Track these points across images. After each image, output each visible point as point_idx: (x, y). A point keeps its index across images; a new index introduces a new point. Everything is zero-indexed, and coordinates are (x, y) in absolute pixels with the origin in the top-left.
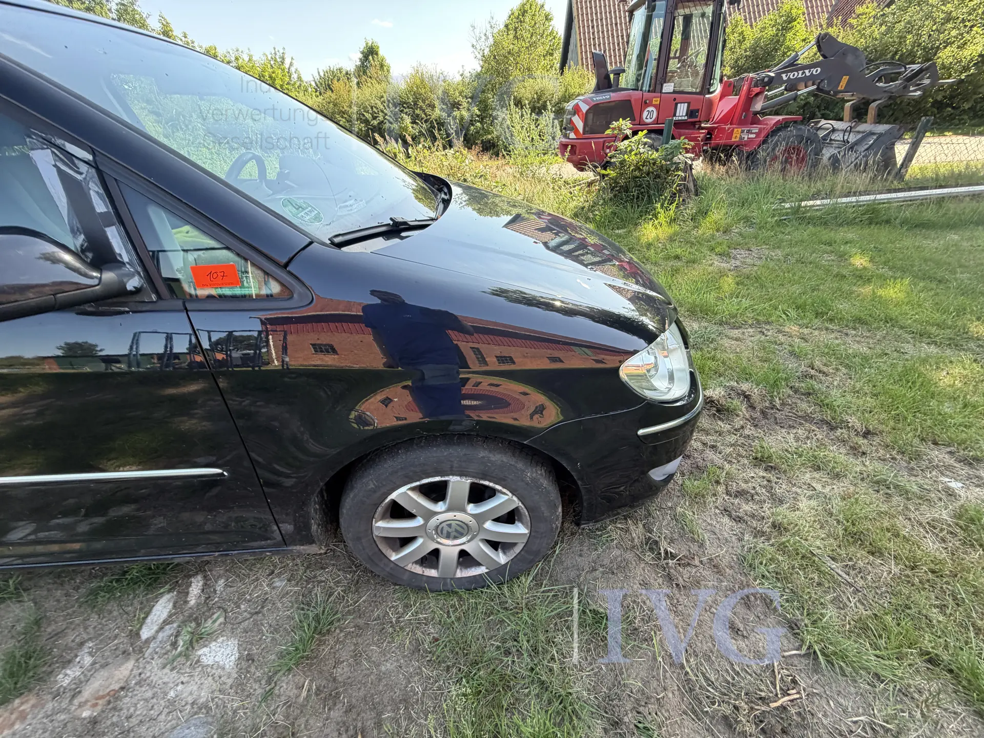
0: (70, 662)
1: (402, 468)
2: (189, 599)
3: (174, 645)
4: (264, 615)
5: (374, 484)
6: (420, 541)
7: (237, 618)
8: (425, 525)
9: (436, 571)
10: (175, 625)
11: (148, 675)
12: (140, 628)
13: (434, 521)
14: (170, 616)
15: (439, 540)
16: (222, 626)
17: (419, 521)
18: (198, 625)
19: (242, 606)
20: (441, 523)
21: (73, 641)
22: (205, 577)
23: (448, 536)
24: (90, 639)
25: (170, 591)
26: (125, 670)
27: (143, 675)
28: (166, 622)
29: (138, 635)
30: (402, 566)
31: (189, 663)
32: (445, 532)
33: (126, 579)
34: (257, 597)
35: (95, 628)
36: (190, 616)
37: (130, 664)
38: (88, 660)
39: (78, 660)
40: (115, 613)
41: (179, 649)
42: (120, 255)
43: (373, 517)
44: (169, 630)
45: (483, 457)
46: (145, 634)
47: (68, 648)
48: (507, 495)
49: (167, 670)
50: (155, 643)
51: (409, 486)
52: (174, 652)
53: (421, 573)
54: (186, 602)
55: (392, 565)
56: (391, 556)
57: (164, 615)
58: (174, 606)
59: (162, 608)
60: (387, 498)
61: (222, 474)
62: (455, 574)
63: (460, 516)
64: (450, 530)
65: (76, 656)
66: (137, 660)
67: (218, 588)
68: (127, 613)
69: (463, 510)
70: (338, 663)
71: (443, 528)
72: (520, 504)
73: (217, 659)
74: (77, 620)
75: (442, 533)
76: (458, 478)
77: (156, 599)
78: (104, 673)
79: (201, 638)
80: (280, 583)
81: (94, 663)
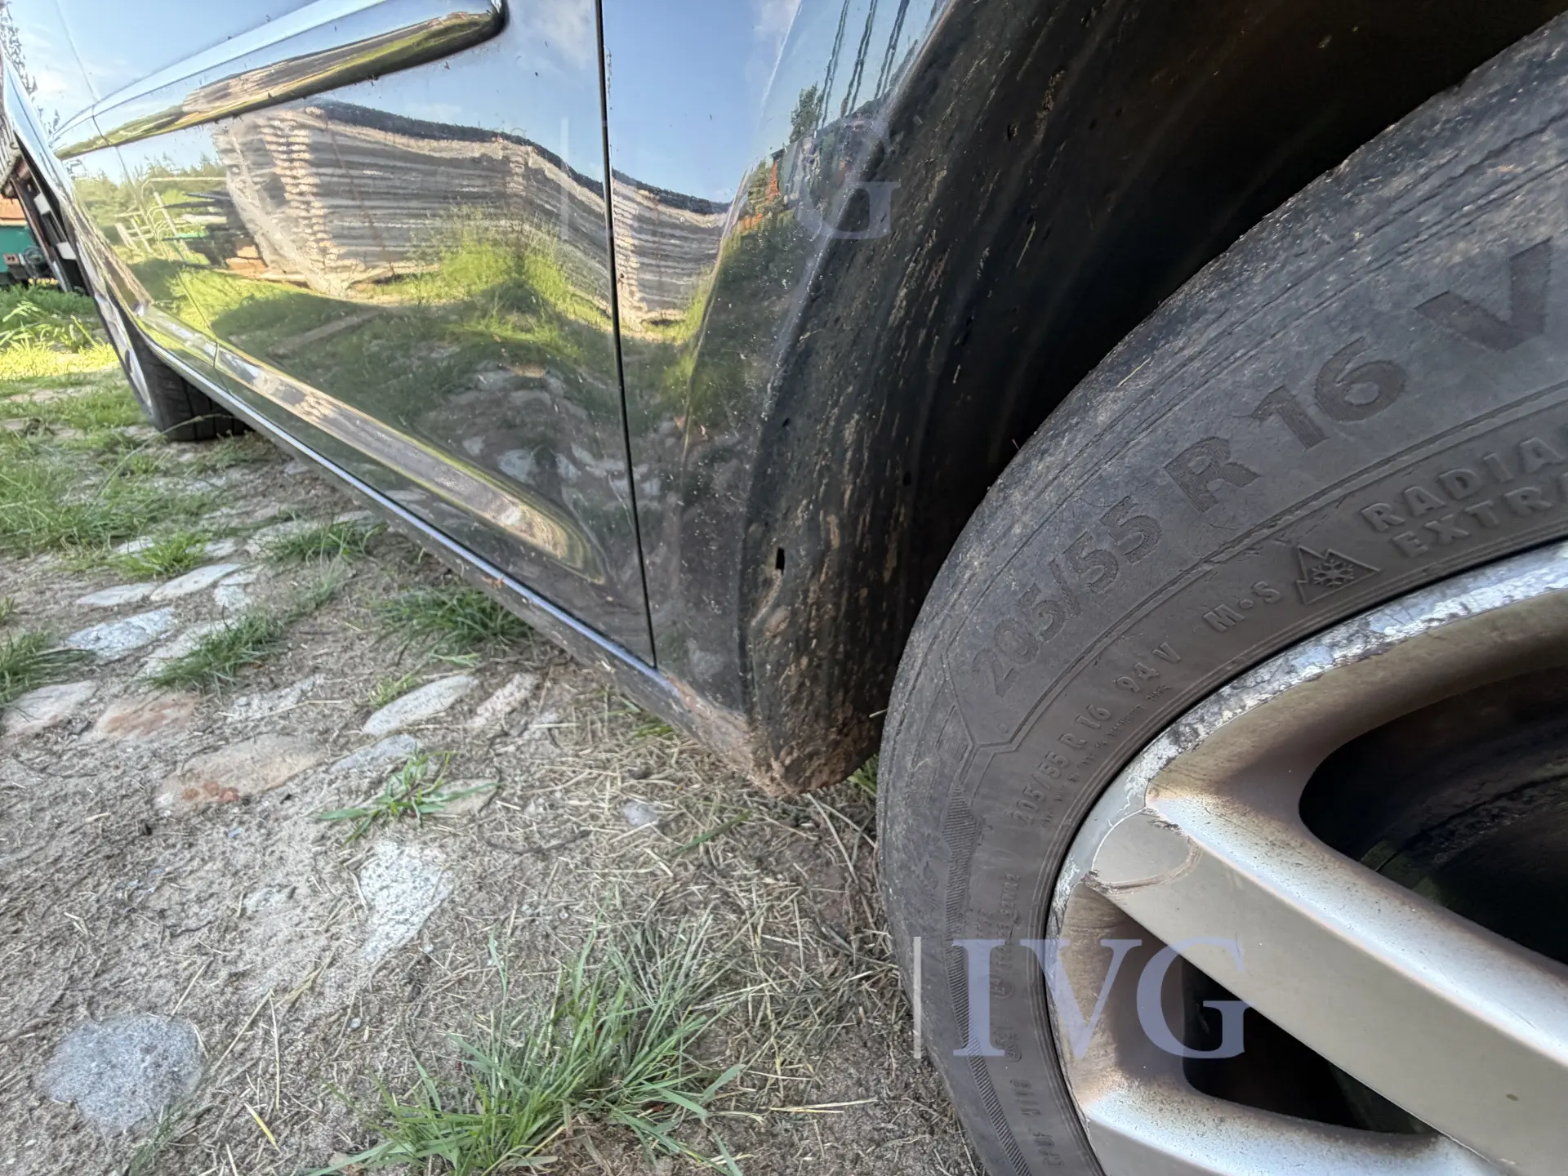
0: (276, 687)
2: (479, 710)
3: (375, 785)
4: (546, 873)
7: (500, 826)
10: (417, 745)
11: (293, 811)
12: (381, 707)
14: (429, 720)
16: (466, 820)
19: (531, 808)
21: (315, 658)
22: (537, 687)
24: (329, 672)
25: (474, 672)
27: (287, 804)
28: (414, 730)
29: (366, 715)
31: (346, 853)
34: (574, 810)
35: (352, 658)
36: (449, 747)
37: (305, 763)
38: (288, 703)
39: (284, 692)
40: (390, 655)
41: (370, 803)
44: (404, 747)
46: (374, 725)
47: (300, 664)
49: (313, 832)
50: (366, 754)
52: (360, 800)
54: (472, 712)
57: (425, 713)
58: (452, 707)
59: (436, 695)
65: (289, 685)
66: (318, 764)
73: (380, 899)
77: (451, 670)
78: (269, 743)
79: (412, 815)
80: (640, 817)
81: (285, 715)
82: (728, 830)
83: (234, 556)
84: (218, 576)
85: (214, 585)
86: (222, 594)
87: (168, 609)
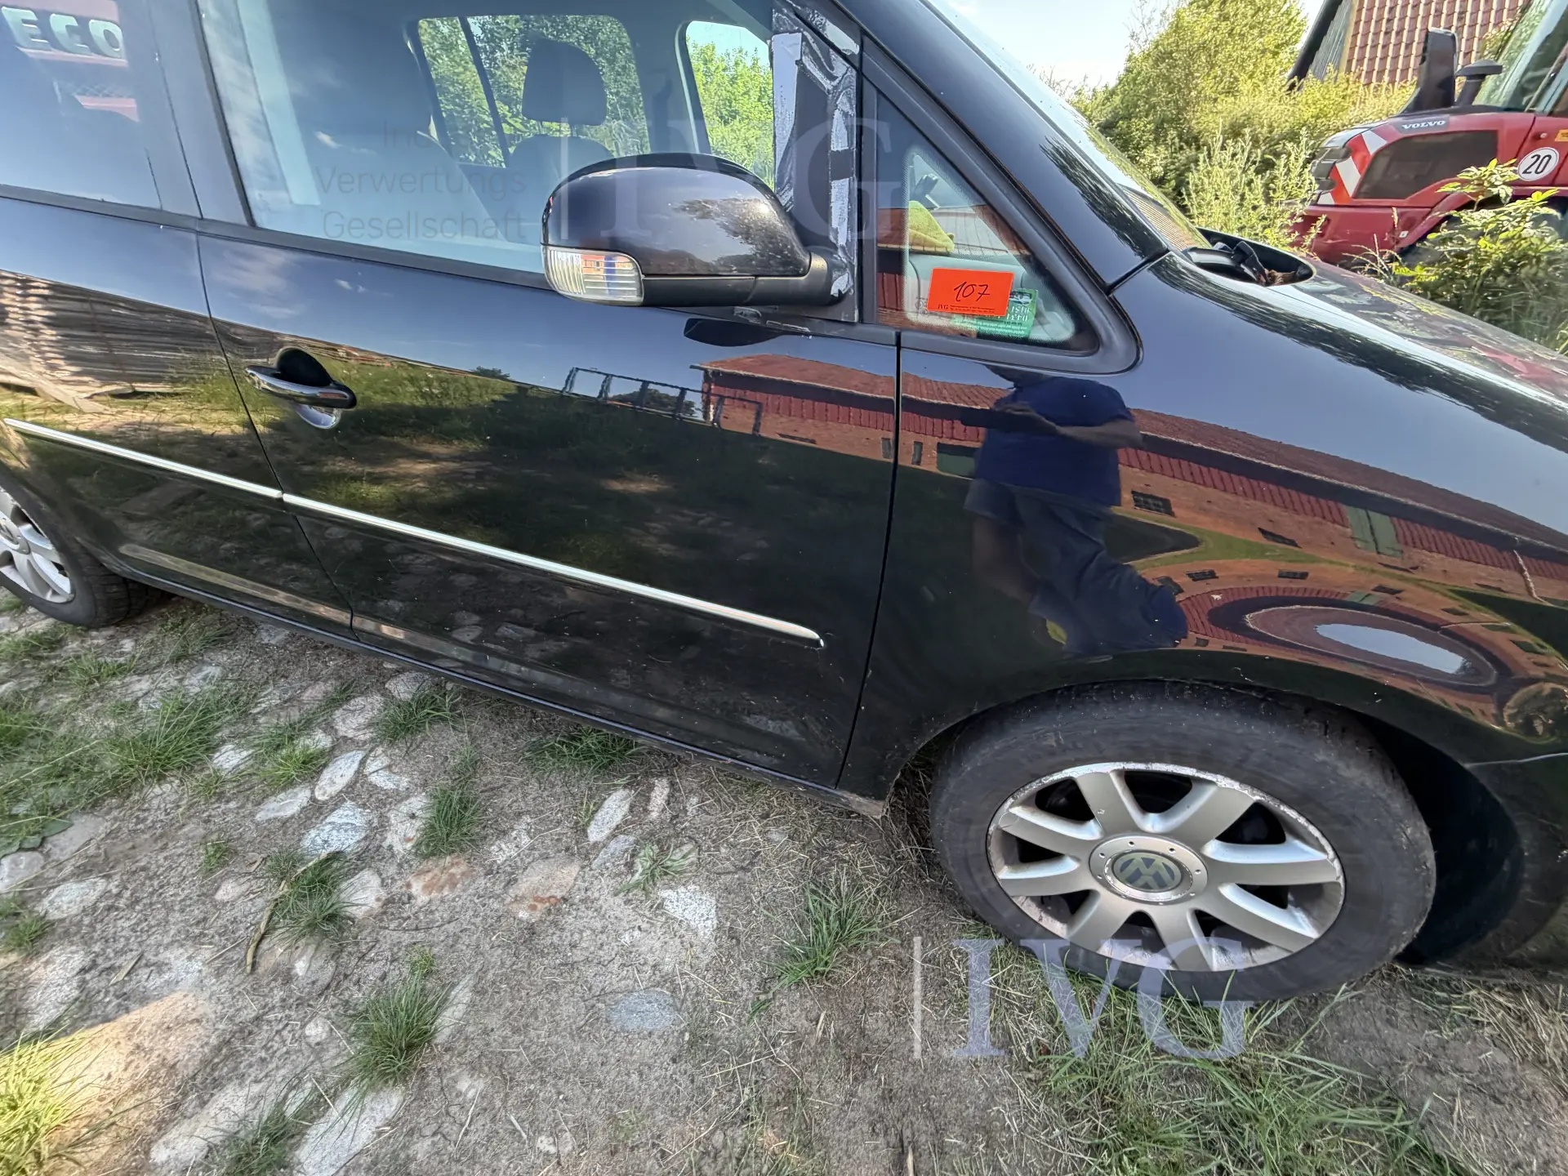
0: (505, 833)
1: (1132, 729)
2: (649, 808)
3: (630, 866)
4: (754, 876)
5: (1058, 741)
6: (1068, 866)
7: (715, 864)
8: (1096, 844)
9: (1065, 926)
10: (632, 839)
11: (596, 895)
12: (588, 824)
13: (1121, 843)
14: (626, 822)
15: (1109, 878)
16: (694, 867)
17: (1090, 832)
18: (663, 851)
19: (723, 850)
20: (1133, 852)
21: (510, 806)
22: (672, 784)
23: (1131, 881)
24: (528, 812)
25: (625, 787)
26: (568, 874)
27: (589, 893)
28: (620, 830)
29: (583, 831)
30: (1010, 893)
31: (649, 903)
32: (1131, 869)
33: (576, 747)
34: (745, 844)
35: (534, 799)
36: (652, 834)
37: (574, 869)
38: (525, 841)
39: (514, 834)
40: (558, 789)
41: (637, 876)
42: (836, 232)
43: (1012, 795)
44: (624, 842)
45: (1324, 763)
46: (595, 834)
47: (502, 812)
48: (1324, 851)
49: (619, 900)
50: (606, 853)
51: (1120, 766)
52: (629, 877)
53: (1036, 918)
54: (646, 811)
55: (993, 885)
56: (1000, 869)
57: (618, 819)
58: (631, 809)
59: (615, 806)
60: (1061, 770)
61: (817, 643)
62: (1099, 947)
63: (1184, 854)
64: (1144, 869)
65: (512, 829)
66: (583, 868)
67: (690, 809)
68: (572, 795)
69: (1196, 846)
70: (869, 1007)
71: (1131, 861)
72: (1341, 881)
73: (687, 915)
74: (517, 780)
75: (1122, 870)
76: (1236, 786)
77: (610, 789)
78: (541, 866)
79: (666, 874)
80: (777, 836)
81: (532, 848)
82: (819, 829)
83: (341, 745)
84: (355, 766)
85: (359, 773)
86: (381, 780)
87: (349, 803)
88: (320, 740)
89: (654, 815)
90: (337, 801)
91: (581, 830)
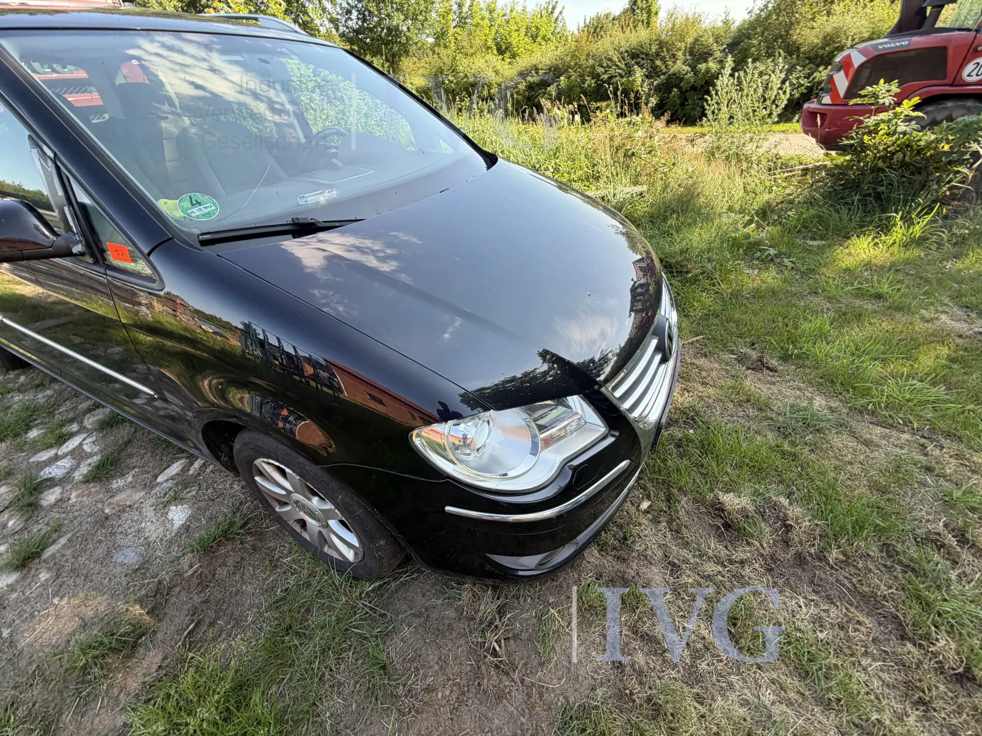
0: (124, 475)
2: (192, 469)
6: (289, 507)
8: (288, 496)
9: (309, 536)
13: (292, 496)
15: (301, 513)
17: (282, 491)
18: (182, 489)
20: (297, 501)
22: (207, 459)
25: (187, 458)
26: (138, 496)
28: (172, 478)
30: (285, 519)
42: (72, 227)
43: (252, 471)
44: (170, 484)
46: (160, 479)
51: (262, 459)
53: (298, 531)
54: (189, 470)
56: (275, 507)
57: (174, 473)
61: (154, 396)
64: (305, 510)
67: (207, 470)
68: (161, 460)
70: (225, 564)
72: (344, 519)
74: (142, 452)
77: (177, 460)
78: (130, 491)
81: (131, 483)
83: (82, 429)
84: (80, 440)
85: (81, 444)
86: (87, 448)
87: (68, 457)
88: (75, 427)
89: (191, 472)
90: (65, 456)
91: (156, 477)
